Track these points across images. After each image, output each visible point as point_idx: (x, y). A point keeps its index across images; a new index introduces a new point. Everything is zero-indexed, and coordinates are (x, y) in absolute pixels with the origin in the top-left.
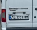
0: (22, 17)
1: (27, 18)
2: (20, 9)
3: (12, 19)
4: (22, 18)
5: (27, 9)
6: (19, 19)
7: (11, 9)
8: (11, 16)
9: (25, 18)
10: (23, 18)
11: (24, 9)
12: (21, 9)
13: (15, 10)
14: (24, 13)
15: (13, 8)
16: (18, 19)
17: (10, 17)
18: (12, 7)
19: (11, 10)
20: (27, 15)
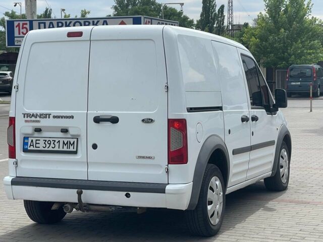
0: (57, 145)
1: (71, 149)
2: (51, 116)
3: (32, 148)
4: (56, 149)
5: (72, 117)
6: (51, 149)
7: (28, 115)
8: (27, 138)
9: (65, 149)
10: (61, 149)
11: (62, 117)
12: (54, 117)
13: (38, 119)
14: (65, 131)
15: (33, 115)
16: (46, 149)
17: (25, 144)
18: (31, 112)
19: (29, 119)
20: (73, 137)
